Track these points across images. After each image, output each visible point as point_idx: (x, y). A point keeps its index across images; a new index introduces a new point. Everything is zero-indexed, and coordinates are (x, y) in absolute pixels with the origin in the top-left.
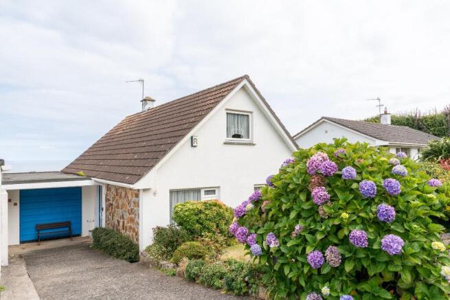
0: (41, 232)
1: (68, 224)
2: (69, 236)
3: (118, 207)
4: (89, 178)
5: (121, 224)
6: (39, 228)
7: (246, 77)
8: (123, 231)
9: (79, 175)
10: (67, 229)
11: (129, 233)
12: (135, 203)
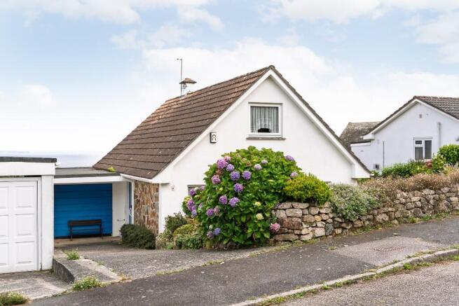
0: (73, 229)
1: (99, 222)
2: (99, 235)
3: (143, 203)
4: (118, 174)
5: (146, 219)
6: (72, 224)
7: (272, 67)
8: (147, 226)
9: (109, 171)
10: (98, 227)
11: (152, 227)
12: (156, 197)
